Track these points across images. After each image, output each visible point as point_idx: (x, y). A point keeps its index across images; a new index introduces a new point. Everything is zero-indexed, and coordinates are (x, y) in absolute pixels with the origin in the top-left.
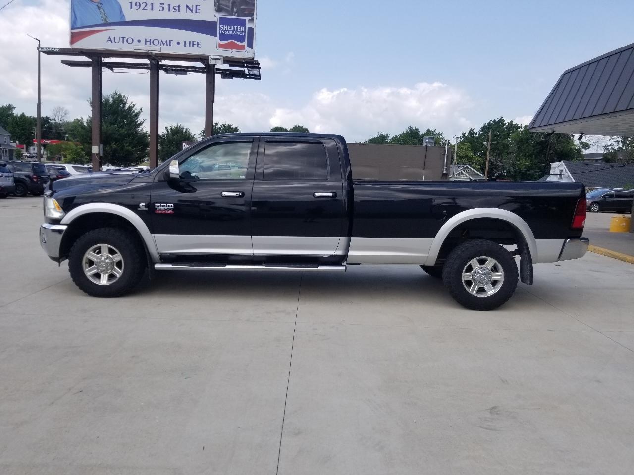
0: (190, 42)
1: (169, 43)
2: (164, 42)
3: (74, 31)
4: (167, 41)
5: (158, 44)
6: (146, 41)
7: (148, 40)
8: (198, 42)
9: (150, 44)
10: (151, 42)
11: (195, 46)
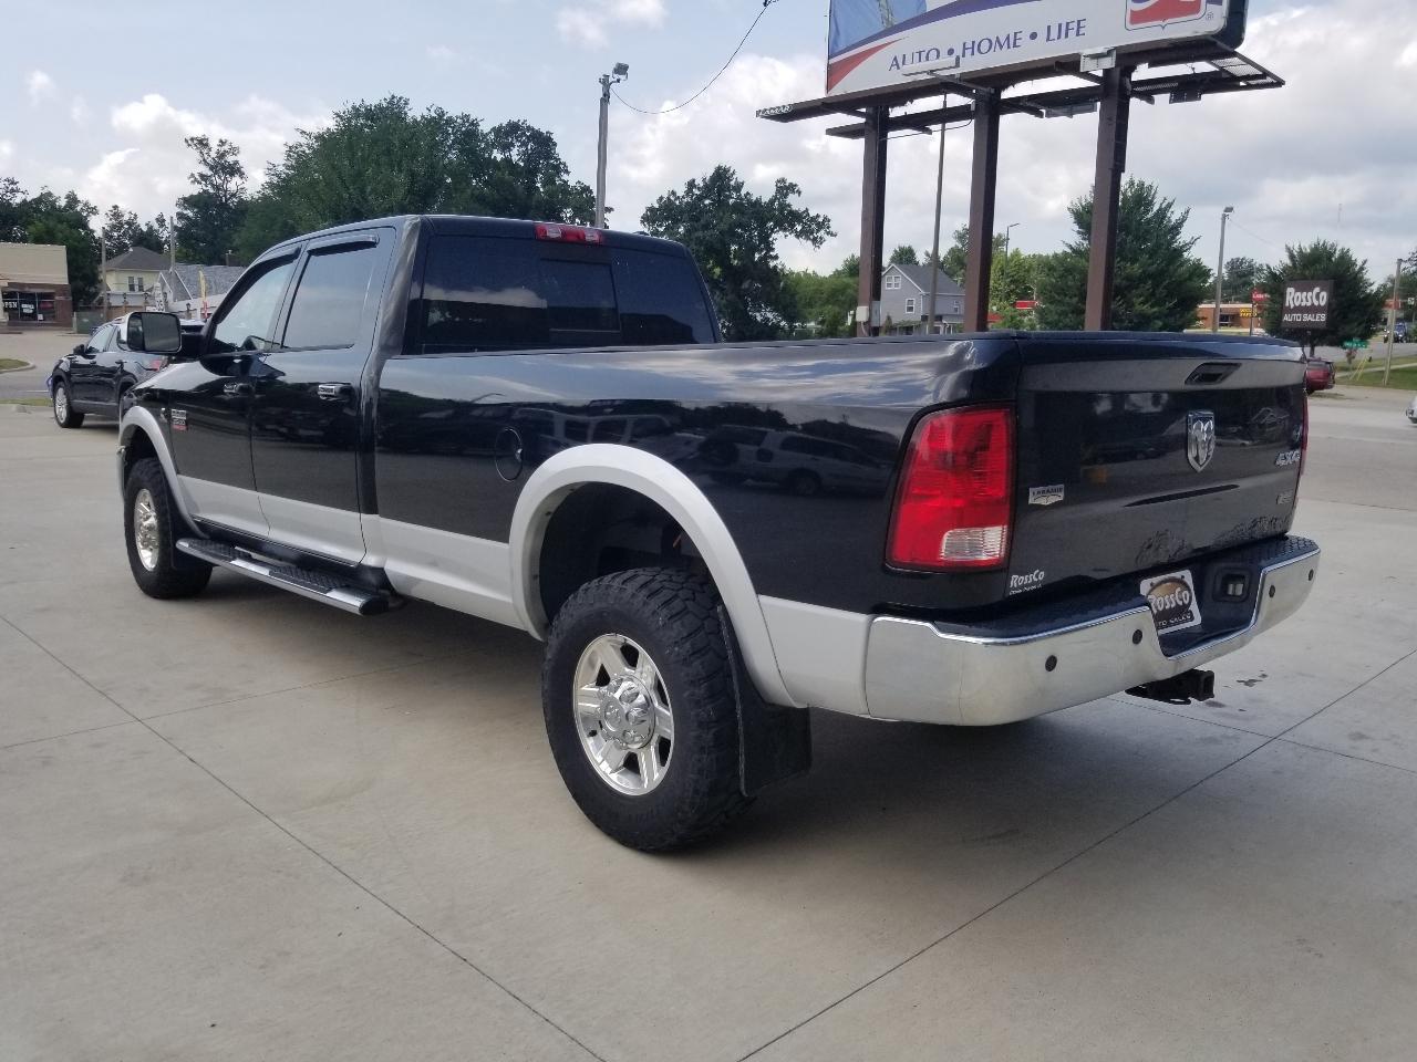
0: (1060, 26)
1: (1012, 41)
2: (1002, 40)
3: (834, 60)
4: (1008, 38)
5: (990, 48)
6: (965, 49)
7: (969, 45)
8: (1079, 22)
9: (973, 54)
10: (975, 48)
11: (1072, 33)
